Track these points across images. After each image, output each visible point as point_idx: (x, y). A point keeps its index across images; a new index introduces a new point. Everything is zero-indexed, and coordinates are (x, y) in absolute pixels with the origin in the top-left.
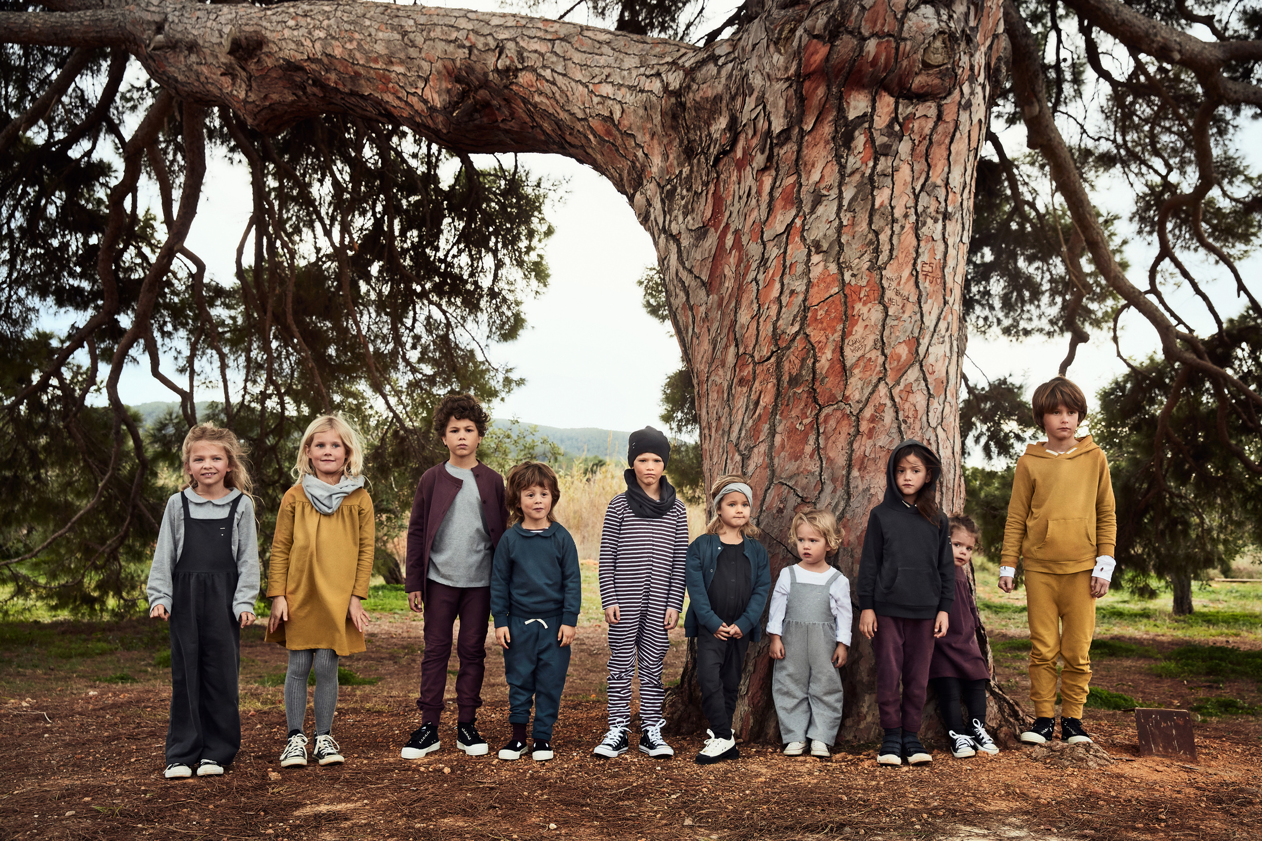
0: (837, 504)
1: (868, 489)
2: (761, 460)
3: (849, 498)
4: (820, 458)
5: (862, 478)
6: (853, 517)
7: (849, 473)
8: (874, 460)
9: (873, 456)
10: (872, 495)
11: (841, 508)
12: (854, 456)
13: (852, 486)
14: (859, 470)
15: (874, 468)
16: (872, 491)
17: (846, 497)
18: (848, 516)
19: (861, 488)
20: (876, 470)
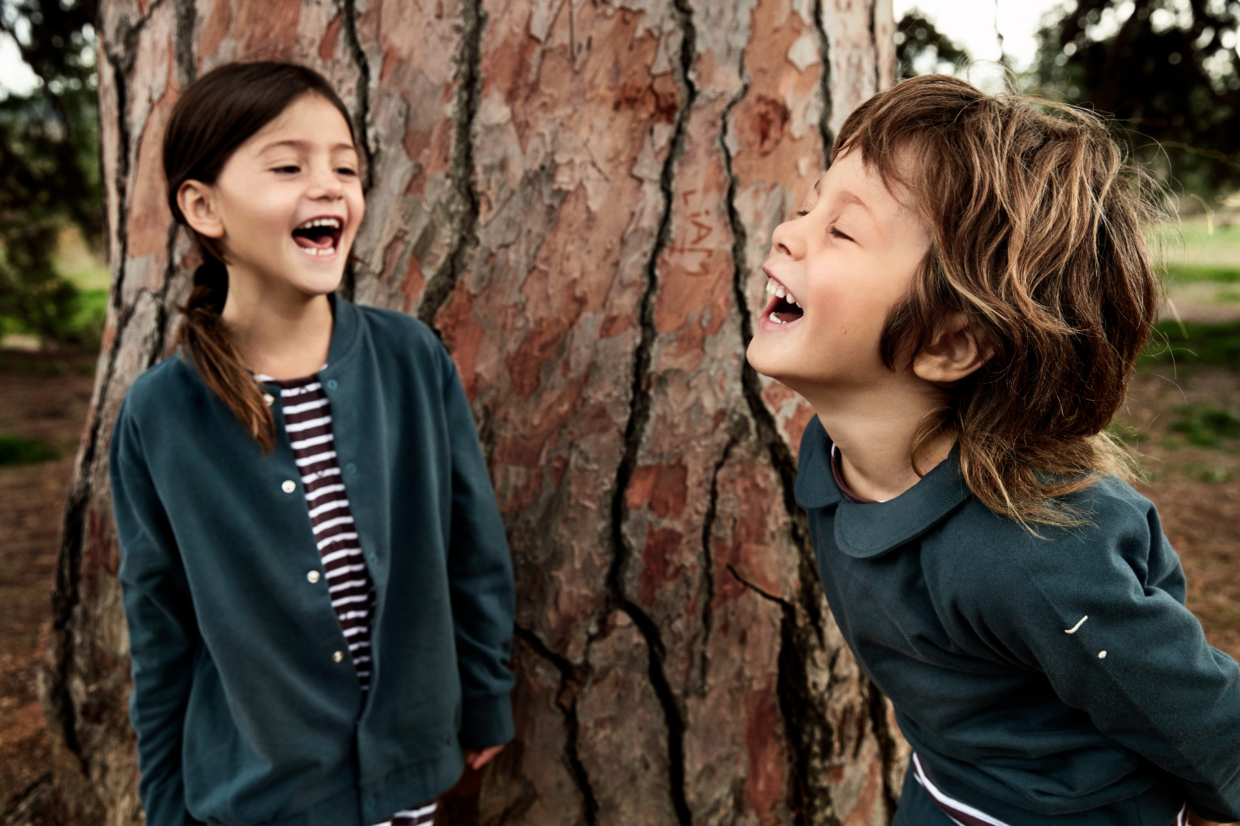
0: (428, 236)
1: (548, 171)
2: (161, 79)
3: (474, 210)
4: (359, 57)
5: (523, 128)
6: (489, 284)
7: (469, 111)
8: (570, 54)
9: (562, 37)
10: (562, 195)
11: (440, 253)
12: (489, 43)
13: (481, 161)
14: (511, 96)
15: (567, 85)
16: (564, 180)
17: (459, 206)
18: (469, 280)
19: (517, 170)
20: (580, 96)
